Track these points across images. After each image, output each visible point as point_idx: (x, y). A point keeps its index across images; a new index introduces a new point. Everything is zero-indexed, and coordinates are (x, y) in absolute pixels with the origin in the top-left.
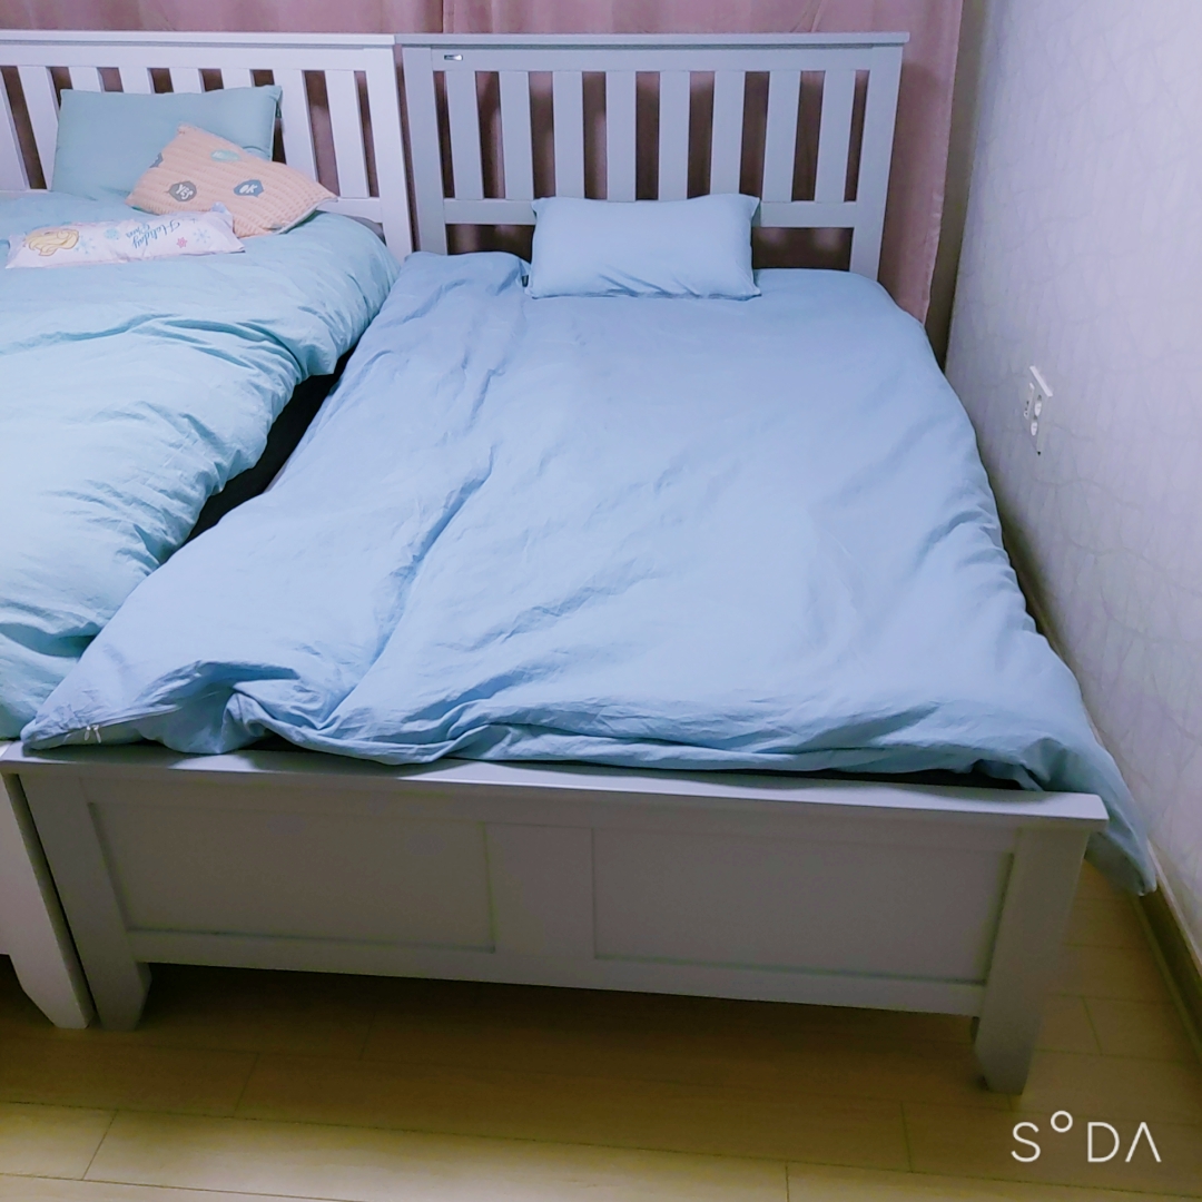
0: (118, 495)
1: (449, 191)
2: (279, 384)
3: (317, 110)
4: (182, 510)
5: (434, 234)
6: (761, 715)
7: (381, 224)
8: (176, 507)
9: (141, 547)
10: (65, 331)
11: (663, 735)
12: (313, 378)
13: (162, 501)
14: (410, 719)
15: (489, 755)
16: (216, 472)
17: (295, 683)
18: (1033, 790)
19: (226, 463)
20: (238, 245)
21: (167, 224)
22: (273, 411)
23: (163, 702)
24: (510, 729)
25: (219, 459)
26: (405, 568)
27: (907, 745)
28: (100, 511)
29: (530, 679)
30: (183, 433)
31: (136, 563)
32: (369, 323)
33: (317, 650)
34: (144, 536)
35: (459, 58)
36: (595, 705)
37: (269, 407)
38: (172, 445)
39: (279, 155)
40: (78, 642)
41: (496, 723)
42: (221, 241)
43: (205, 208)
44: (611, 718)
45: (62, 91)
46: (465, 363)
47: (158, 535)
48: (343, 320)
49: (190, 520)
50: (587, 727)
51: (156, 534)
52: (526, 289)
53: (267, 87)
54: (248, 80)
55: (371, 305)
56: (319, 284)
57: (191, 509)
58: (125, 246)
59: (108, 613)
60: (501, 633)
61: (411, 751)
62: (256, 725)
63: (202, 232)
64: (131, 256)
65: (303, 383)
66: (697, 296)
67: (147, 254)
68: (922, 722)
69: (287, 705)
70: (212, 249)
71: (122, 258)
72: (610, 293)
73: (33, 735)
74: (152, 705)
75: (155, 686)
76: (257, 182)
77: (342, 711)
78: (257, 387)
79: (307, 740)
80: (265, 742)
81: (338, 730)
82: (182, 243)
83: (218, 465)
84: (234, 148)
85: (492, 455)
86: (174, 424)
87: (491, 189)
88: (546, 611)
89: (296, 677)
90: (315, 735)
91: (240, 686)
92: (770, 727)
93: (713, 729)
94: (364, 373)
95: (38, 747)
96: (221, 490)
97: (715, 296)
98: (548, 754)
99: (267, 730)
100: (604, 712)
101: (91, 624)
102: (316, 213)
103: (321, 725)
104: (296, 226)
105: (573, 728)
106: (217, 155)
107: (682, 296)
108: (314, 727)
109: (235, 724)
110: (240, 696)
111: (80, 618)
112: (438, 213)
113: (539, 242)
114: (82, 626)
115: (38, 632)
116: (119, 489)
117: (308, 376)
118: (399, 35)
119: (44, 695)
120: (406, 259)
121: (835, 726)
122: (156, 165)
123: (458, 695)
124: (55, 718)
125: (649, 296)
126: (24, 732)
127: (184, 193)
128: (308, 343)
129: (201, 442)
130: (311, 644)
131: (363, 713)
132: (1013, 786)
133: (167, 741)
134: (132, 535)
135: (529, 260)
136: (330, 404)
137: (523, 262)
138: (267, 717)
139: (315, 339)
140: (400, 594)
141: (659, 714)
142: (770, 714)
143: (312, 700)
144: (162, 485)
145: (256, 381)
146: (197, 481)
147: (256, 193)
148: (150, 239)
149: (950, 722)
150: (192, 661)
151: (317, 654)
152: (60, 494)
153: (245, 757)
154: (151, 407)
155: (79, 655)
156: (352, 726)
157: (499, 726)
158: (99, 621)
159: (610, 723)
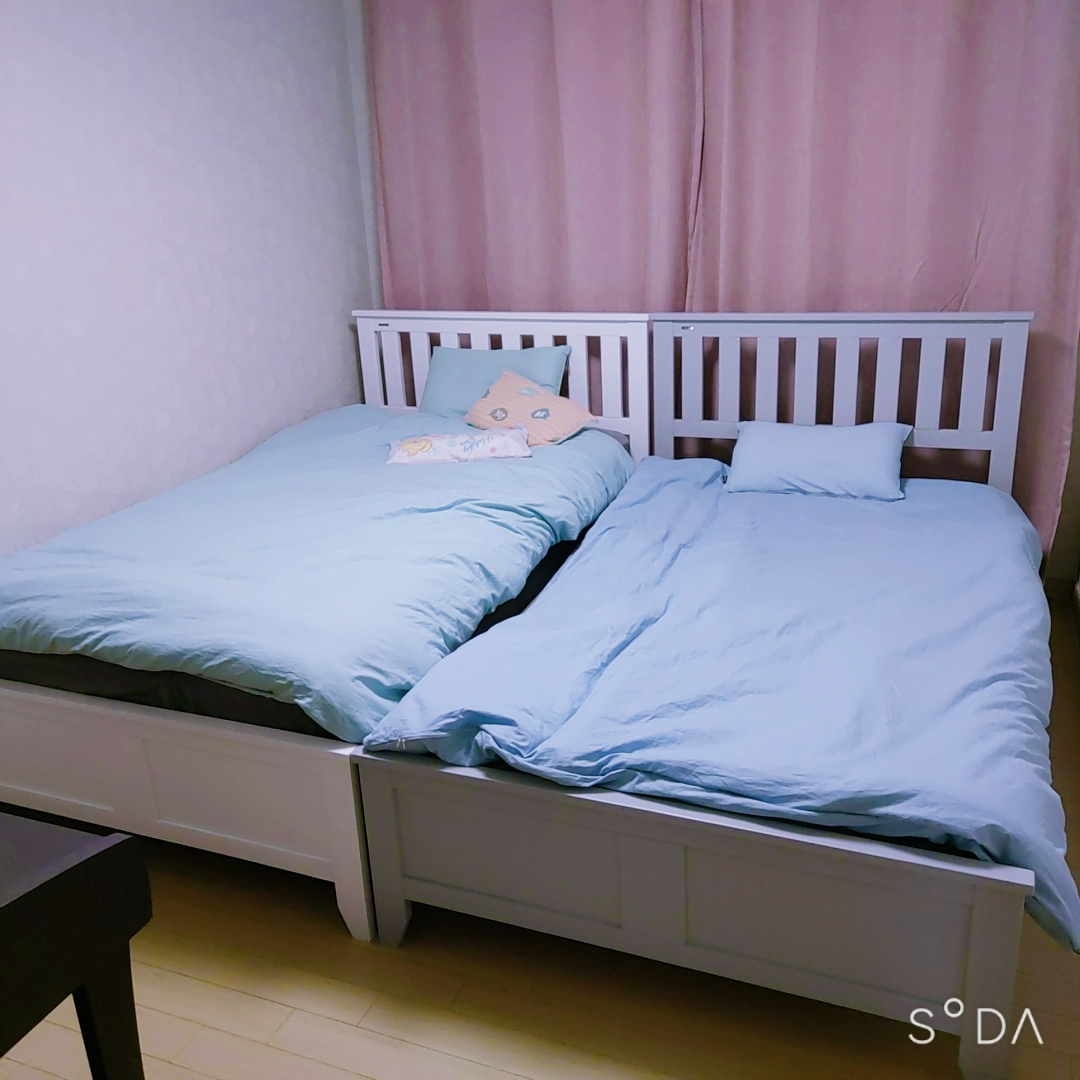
0: (433, 609)
1: (678, 414)
2: (539, 544)
3: (593, 360)
4: (468, 621)
5: (665, 443)
6: (798, 784)
7: (628, 436)
8: (465, 619)
9: (441, 641)
10: (416, 507)
11: (732, 789)
12: (563, 542)
13: (457, 614)
14: (578, 758)
15: (624, 788)
16: (491, 600)
17: (515, 728)
18: (986, 861)
19: (498, 595)
20: (528, 453)
21: (486, 438)
22: (532, 563)
23: (441, 730)
24: (638, 773)
25: (494, 592)
26: (595, 670)
27: (894, 816)
28: (421, 617)
29: (657, 746)
30: (475, 574)
31: (437, 650)
32: (608, 505)
33: (532, 712)
34: (445, 636)
35: (692, 328)
36: (693, 765)
37: (530, 560)
38: (468, 581)
39: (564, 392)
40: (399, 693)
41: (630, 768)
42: (517, 448)
43: (512, 426)
44: (702, 774)
45: (435, 348)
46: (666, 537)
47: (452, 635)
48: (588, 504)
49: (473, 629)
50: (687, 778)
51: (450, 634)
52: (725, 486)
53: (562, 347)
54: (550, 342)
55: (611, 493)
56: (576, 480)
57: (473, 621)
58: (459, 451)
59: (418, 678)
60: (646, 716)
61: (576, 778)
62: (490, 750)
63: (506, 443)
64: (461, 457)
65: (556, 545)
66: (854, 497)
67: (471, 457)
68: (905, 803)
69: (509, 741)
70: (512, 454)
71: (456, 459)
72: (787, 492)
73: (370, 741)
74: (435, 731)
75: (438, 720)
76: (547, 410)
77: (539, 749)
78: (524, 547)
79: (517, 763)
80: (495, 763)
81: (535, 759)
82: (493, 450)
83: (493, 596)
84: (536, 387)
85: (668, 602)
86: (471, 568)
87: (709, 412)
88: (679, 706)
89: (516, 726)
90: (522, 761)
91: (484, 726)
92: (803, 792)
93: (766, 789)
94: (596, 540)
95: (371, 749)
96: (493, 610)
97: (868, 497)
98: (659, 792)
99: (496, 755)
100: (697, 770)
101: (408, 683)
102: (584, 430)
103: (525, 756)
104: (568, 439)
105: (677, 777)
106: (524, 391)
107: (842, 496)
108: (522, 757)
109: (478, 748)
110: (483, 733)
111: (403, 679)
112: (669, 429)
113: (737, 452)
114: (403, 683)
115: (379, 683)
116: (434, 606)
117: (559, 540)
118: (652, 314)
119: (378, 720)
120: (643, 460)
121: (846, 796)
122: (485, 397)
123: (609, 748)
124: (382, 733)
125: (817, 494)
126: (366, 739)
127: (499, 415)
128: (562, 519)
129: (485, 580)
130: (528, 708)
131: (552, 750)
132: (971, 856)
133: (440, 755)
134: (438, 633)
135: (729, 464)
136: (571, 559)
137: (726, 466)
138: (496, 746)
139: (567, 517)
140: (589, 686)
141: (732, 775)
142: (804, 784)
143: (524, 740)
144: (458, 605)
145: (524, 543)
146: (479, 604)
147: (545, 417)
148: (475, 447)
149: (925, 804)
150: (459, 709)
151: (531, 714)
152: (402, 606)
153: (482, 770)
154: (459, 557)
155: (399, 701)
156: (544, 758)
157: (633, 770)
158: (413, 682)
159: (701, 777)
